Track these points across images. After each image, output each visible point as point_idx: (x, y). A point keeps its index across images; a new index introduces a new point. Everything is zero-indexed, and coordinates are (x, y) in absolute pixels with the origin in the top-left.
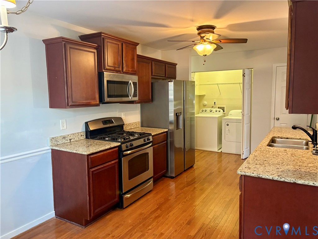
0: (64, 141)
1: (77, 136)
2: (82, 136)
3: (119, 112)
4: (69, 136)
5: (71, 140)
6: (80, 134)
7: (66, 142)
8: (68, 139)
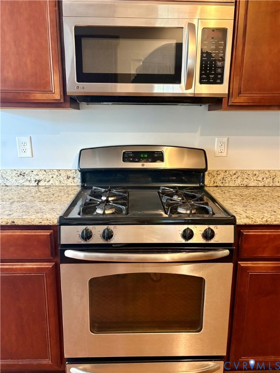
0: (21, 180)
1: (55, 176)
2: (71, 179)
3: (202, 135)
4: (35, 173)
5: (39, 181)
6: (63, 174)
7: (27, 183)
8: (33, 180)
